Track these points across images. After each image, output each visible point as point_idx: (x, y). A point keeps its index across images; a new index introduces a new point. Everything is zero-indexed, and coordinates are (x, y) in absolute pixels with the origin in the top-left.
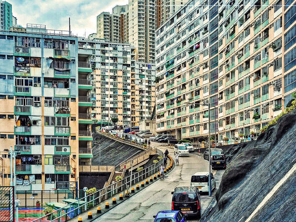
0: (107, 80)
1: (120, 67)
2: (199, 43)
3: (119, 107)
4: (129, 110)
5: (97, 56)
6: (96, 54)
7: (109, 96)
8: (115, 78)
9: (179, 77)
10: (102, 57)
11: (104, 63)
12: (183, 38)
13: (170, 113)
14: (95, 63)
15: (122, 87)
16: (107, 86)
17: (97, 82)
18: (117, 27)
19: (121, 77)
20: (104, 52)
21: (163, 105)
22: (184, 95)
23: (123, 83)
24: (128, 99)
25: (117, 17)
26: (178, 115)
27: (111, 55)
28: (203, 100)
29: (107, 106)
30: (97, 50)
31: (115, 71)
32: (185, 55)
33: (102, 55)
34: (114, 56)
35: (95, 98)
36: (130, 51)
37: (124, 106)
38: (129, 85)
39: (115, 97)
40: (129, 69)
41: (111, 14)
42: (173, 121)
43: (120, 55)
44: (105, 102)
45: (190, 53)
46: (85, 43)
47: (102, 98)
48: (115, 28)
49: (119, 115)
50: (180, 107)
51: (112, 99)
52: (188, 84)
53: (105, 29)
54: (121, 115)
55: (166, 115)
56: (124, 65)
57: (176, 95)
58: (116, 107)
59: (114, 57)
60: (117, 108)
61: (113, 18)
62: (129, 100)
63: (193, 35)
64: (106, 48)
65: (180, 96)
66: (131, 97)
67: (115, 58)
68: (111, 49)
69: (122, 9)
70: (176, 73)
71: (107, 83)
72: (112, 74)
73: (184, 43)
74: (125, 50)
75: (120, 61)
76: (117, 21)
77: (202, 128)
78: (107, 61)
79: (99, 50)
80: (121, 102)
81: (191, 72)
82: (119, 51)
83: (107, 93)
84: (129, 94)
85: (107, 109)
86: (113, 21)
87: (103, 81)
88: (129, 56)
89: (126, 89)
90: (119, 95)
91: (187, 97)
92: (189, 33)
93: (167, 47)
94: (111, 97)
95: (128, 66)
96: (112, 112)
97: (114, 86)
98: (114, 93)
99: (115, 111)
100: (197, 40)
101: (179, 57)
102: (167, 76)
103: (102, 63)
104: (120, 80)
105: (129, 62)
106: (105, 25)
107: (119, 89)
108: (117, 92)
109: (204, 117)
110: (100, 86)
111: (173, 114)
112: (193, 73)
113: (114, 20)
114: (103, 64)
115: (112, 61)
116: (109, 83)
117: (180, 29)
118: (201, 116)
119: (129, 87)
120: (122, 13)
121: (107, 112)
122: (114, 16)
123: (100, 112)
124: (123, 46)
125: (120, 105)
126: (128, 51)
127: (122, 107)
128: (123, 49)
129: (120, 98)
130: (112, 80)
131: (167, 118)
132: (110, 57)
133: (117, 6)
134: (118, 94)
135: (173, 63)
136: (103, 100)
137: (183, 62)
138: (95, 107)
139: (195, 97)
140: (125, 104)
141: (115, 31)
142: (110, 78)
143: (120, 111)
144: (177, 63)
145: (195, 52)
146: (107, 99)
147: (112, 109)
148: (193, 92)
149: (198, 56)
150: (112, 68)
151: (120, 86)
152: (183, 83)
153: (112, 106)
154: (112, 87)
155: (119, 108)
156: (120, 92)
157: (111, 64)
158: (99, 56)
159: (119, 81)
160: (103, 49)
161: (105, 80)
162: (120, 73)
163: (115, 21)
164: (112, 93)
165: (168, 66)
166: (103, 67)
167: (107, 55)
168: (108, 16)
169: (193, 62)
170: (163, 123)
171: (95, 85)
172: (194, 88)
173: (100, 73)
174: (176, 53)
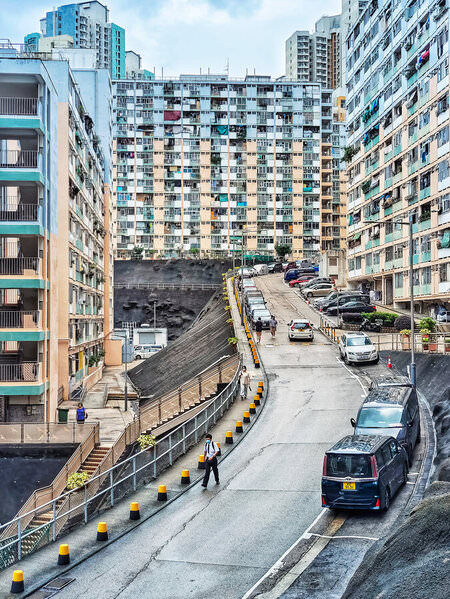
0: (270, 164)
1: (298, 133)
2: (427, 48)
3: (295, 219)
4: (316, 226)
5: (249, 113)
6: (248, 109)
7: (274, 198)
8: (286, 157)
9: (389, 142)
10: (259, 113)
11: (265, 127)
12: (396, 41)
13: (372, 234)
14: (245, 127)
15: (301, 178)
16: (270, 176)
17: (249, 168)
18: (324, 59)
19: (300, 154)
20: (263, 104)
21: (358, 215)
22: (398, 188)
23: (305, 169)
24: (314, 203)
25: (323, 39)
26: (387, 242)
27: (279, 109)
28: (437, 200)
29: (271, 218)
30: (249, 99)
31: (287, 143)
32: (399, 85)
33: (259, 109)
34: (286, 110)
35: (245, 203)
36: (319, 97)
37: (305, 219)
38: (318, 172)
39: (287, 198)
40: (317, 136)
41: (311, 33)
42: (378, 255)
43: (298, 106)
44: (267, 211)
45: (409, 77)
46: (226, 86)
47: (259, 203)
48: (320, 61)
49: (296, 237)
50: (390, 220)
51: (280, 205)
52: (407, 160)
53: (300, 63)
54: (300, 237)
55: (365, 239)
56: (306, 128)
57: (382, 190)
58: (289, 220)
59: (287, 113)
60: (291, 223)
61: (315, 41)
62: (317, 205)
63: (416, 28)
64: (270, 95)
65: (391, 193)
66: (321, 197)
67: (287, 116)
68: (279, 95)
69: (334, 22)
70: (384, 134)
71: (270, 170)
72: (280, 150)
73: (398, 54)
74: (310, 96)
75: (298, 120)
76: (324, 46)
77: (435, 276)
78: (270, 122)
79: (254, 99)
80: (300, 209)
81: (412, 125)
82: (295, 100)
83: (270, 190)
84: (317, 191)
85: (270, 226)
86: (315, 48)
87: (262, 166)
88: (317, 109)
89: (311, 182)
90: (295, 195)
91: (405, 193)
92: (407, 27)
93: (365, 72)
94: (278, 199)
95: (315, 129)
96: (280, 232)
97: (285, 175)
98: (285, 189)
99: (286, 231)
100: (425, 41)
101: (388, 92)
102: (366, 143)
103: (259, 128)
104: (298, 161)
105: (317, 122)
106: (299, 57)
107: (295, 182)
108: (291, 189)
109: (440, 247)
110: (255, 177)
111: (377, 237)
112: (416, 129)
113: (318, 46)
114: (262, 128)
115: (280, 122)
116: (275, 170)
117: (390, 21)
118: (434, 243)
119: (317, 177)
120: (334, 31)
121: (270, 233)
122: (318, 38)
123: (255, 234)
124: (304, 87)
125: (298, 216)
126: (315, 97)
127: (301, 220)
128: (305, 94)
129: (298, 202)
130: (280, 163)
131: (367, 247)
132: (277, 113)
133: (324, 17)
134: (295, 191)
135: (376, 108)
136: (263, 206)
137: (395, 105)
138: (245, 223)
139: (420, 193)
140: (307, 213)
141: (320, 68)
142: (277, 159)
143: (298, 230)
144: (385, 106)
145: (420, 73)
146: (270, 205)
147: (280, 225)
148: (415, 179)
149: (426, 81)
150: (280, 136)
151: (298, 175)
152: (397, 158)
153: (280, 218)
154: (280, 177)
155: (296, 223)
156: (298, 188)
157: (280, 129)
158: (254, 113)
159: (295, 164)
160: (262, 96)
161: (265, 163)
162: (298, 147)
163: (320, 48)
164: (280, 191)
165: (367, 118)
166: (262, 135)
167: (270, 109)
168: (306, 37)
169: (415, 100)
170: (359, 258)
171: (245, 175)
172: (419, 168)
173: (255, 150)
174: (381, 83)
